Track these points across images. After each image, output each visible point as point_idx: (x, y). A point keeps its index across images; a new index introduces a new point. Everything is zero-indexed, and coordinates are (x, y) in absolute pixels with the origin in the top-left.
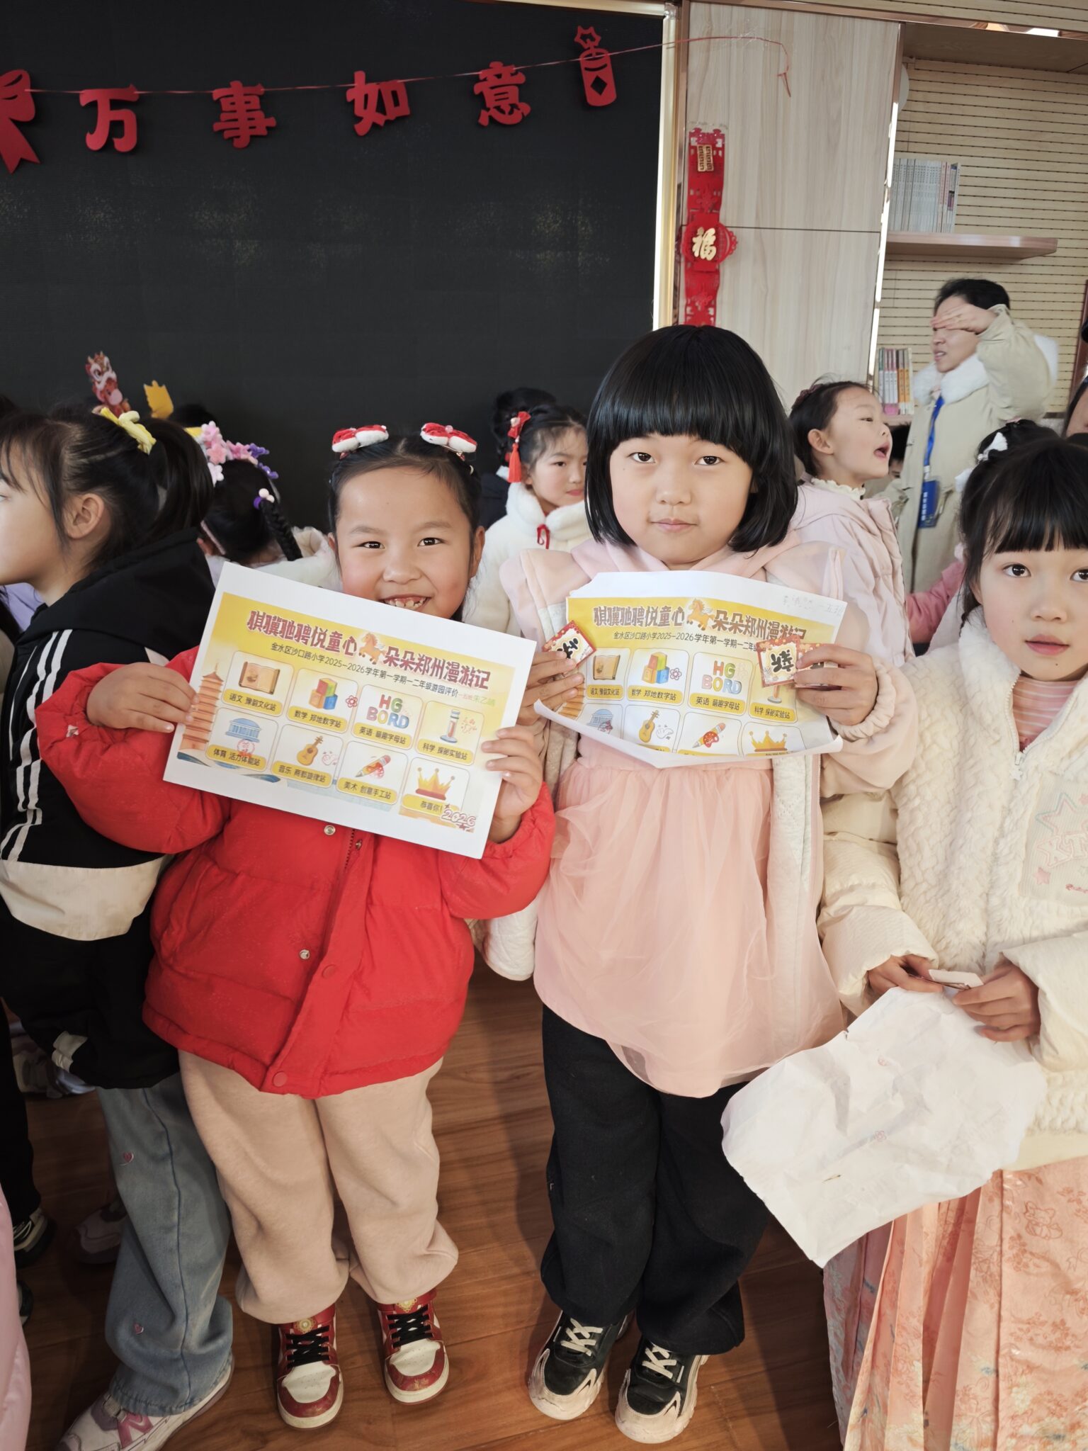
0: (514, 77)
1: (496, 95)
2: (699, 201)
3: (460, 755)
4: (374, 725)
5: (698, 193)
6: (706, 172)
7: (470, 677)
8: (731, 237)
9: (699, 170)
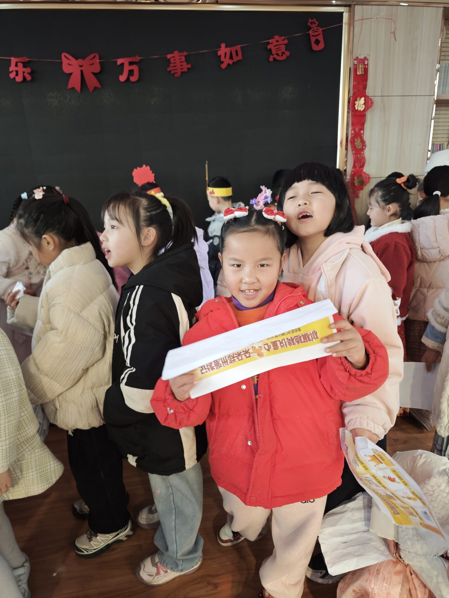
0: (284, 41)
1: (276, 49)
2: (357, 86)
6: (361, 74)
8: (371, 101)
9: (358, 74)
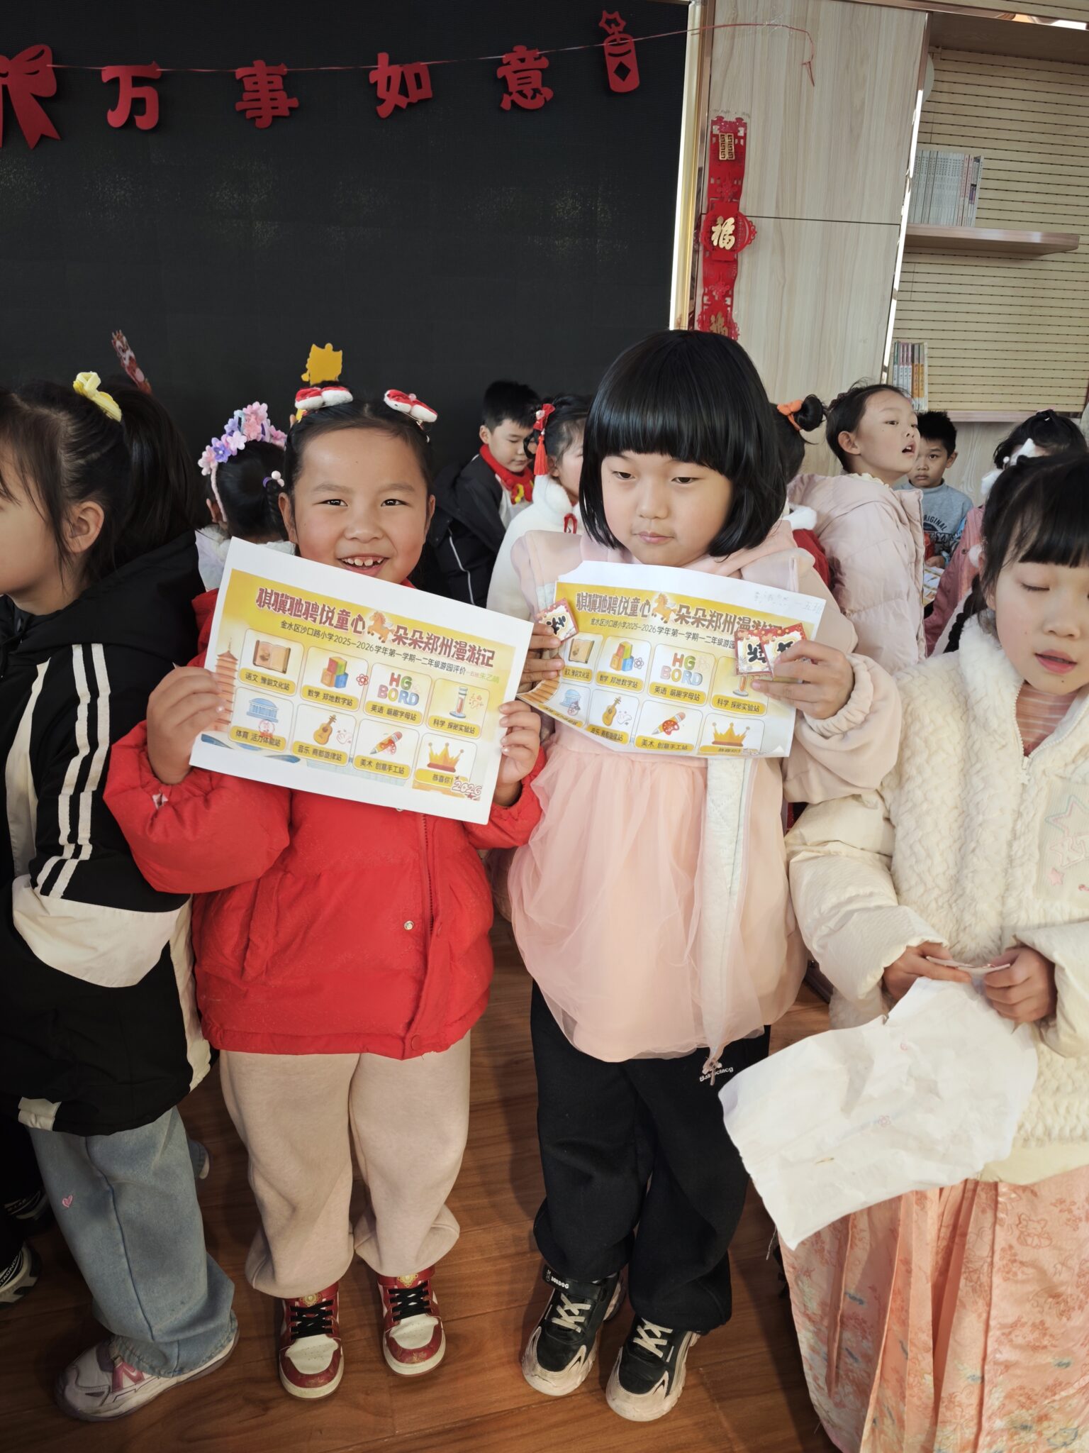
0: (538, 61)
1: (518, 79)
2: (719, 190)
3: (469, 730)
4: (386, 702)
5: (718, 182)
6: (727, 160)
7: (477, 656)
8: (750, 227)
9: (721, 158)
